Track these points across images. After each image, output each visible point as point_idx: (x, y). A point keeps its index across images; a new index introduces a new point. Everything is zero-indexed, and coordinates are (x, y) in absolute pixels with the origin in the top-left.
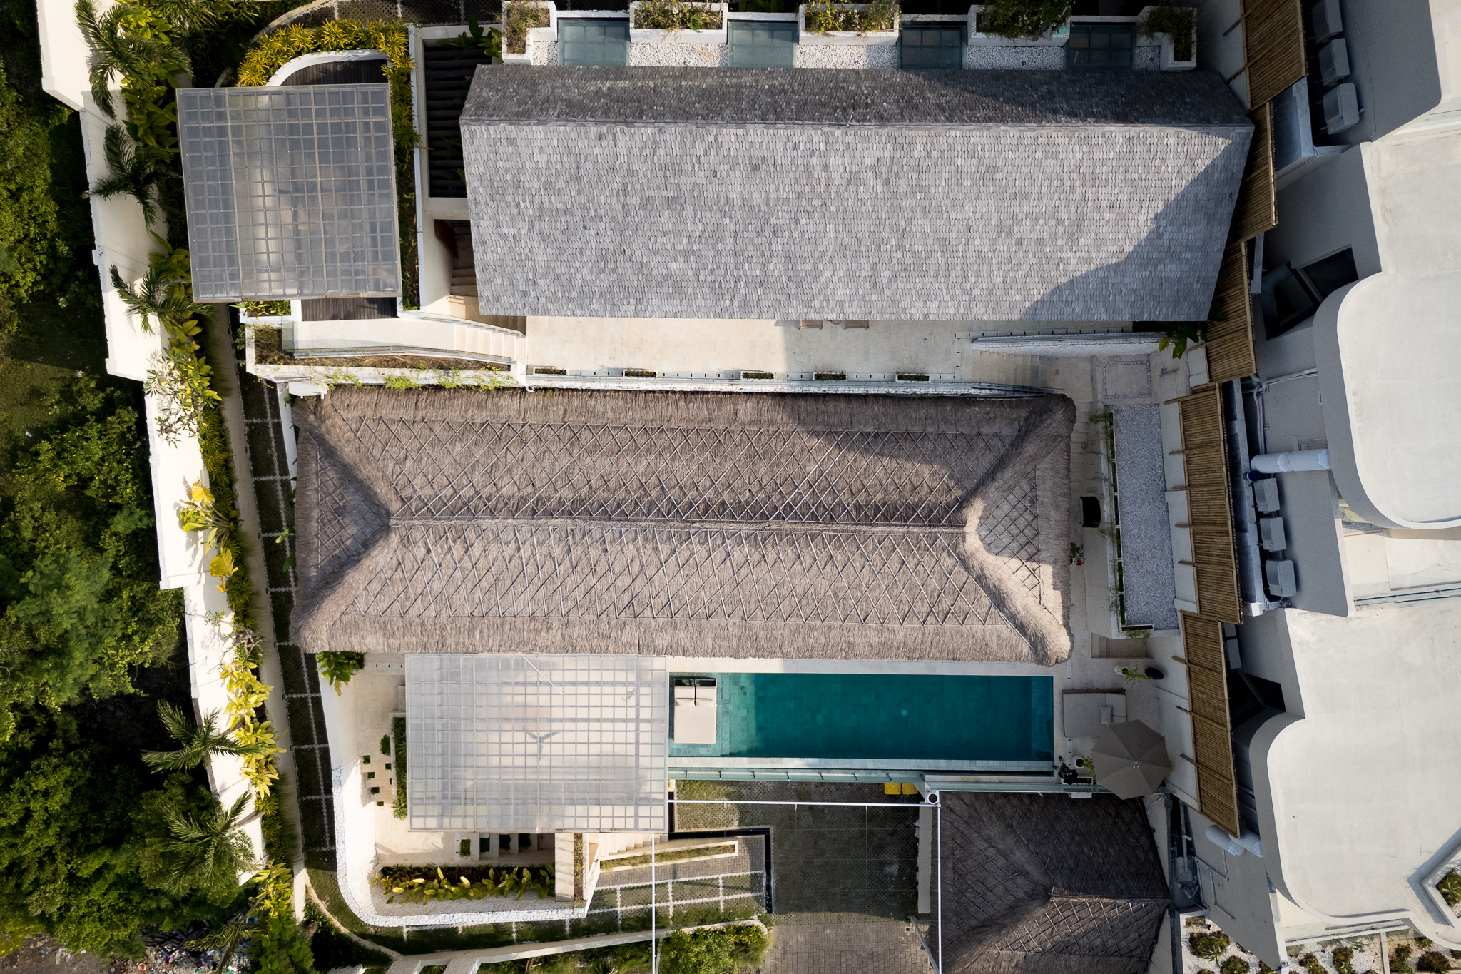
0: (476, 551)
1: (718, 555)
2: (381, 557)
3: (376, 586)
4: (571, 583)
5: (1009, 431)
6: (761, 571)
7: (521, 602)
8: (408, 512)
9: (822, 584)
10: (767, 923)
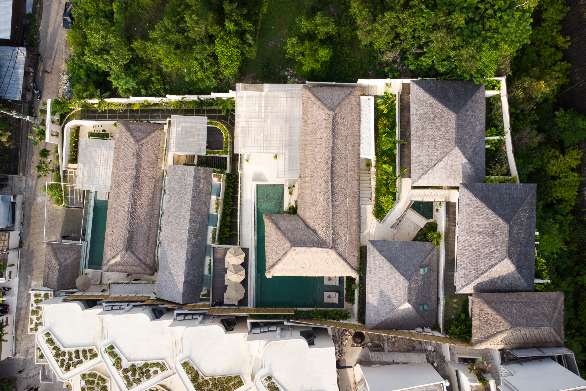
0: (131, 157)
1: (127, 204)
2: (131, 139)
3: (127, 137)
4: (124, 175)
5: (148, 262)
6: (123, 212)
7: (122, 165)
8: (139, 145)
9: (120, 224)
10: (63, 206)
